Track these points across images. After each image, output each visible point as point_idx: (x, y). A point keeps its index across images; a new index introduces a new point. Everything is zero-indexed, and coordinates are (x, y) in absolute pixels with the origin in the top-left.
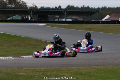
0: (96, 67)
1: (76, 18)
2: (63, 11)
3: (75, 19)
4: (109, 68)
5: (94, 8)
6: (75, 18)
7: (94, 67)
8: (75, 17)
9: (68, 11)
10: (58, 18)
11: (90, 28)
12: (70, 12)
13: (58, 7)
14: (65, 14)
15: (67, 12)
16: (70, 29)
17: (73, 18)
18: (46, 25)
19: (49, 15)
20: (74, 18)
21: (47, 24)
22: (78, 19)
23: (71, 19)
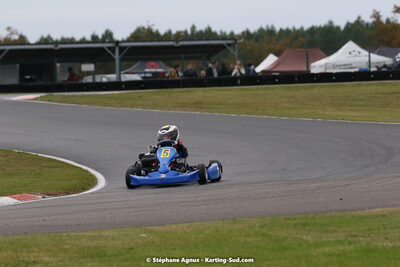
0: (161, 228)
1: (158, 70)
2: (109, 48)
3: (153, 73)
4: (208, 228)
5: (232, 33)
6: (153, 70)
7: (155, 228)
8: (153, 67)
9: (125, 48)
10: (93, 74)
11: (196, 103)
12: (132, 48)
13: (100, 37)
14: (117, 56)
15: (122, 49)
16: (125, 106)
17: (147, 70)
18: (41, 98)
19: (58, 65)
20: (150, 70)
21: (43, 94)
22: (164, 73)
23: (139, 73)
